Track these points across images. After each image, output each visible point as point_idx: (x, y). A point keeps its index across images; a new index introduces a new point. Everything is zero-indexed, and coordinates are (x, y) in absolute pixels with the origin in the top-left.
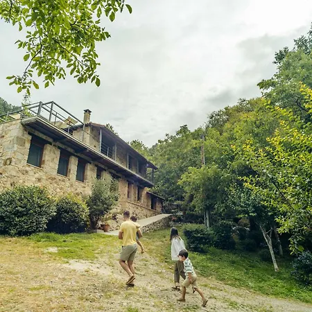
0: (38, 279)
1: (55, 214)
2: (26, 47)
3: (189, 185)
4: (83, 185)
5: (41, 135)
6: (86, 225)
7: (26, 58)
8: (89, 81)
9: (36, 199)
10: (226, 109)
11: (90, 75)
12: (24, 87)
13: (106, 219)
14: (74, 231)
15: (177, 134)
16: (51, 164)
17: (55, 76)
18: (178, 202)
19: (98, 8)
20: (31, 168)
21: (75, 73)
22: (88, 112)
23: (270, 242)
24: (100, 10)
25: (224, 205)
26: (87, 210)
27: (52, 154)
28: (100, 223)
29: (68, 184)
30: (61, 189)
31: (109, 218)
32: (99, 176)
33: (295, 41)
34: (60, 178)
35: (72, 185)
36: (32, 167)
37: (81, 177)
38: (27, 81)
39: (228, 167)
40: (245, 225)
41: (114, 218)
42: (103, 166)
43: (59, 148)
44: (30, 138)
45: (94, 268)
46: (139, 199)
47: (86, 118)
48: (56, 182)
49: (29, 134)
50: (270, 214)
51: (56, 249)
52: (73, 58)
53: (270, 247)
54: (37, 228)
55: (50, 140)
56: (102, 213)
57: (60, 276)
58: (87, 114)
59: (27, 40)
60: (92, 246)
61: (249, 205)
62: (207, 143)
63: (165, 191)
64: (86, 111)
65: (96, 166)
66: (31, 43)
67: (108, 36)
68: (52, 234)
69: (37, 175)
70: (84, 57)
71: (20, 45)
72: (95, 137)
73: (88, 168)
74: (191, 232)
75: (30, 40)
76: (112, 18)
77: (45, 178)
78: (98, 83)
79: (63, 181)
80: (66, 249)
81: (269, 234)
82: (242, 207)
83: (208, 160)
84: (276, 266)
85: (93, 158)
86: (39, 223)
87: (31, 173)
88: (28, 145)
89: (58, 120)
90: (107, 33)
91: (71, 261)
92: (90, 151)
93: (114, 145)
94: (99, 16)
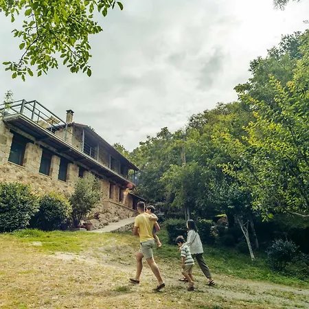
0: (26, 266)
1: (38, 210)
2: (22, 36)
3: (171, 182)
4: (65, 184)
5: (23, 134)
6: (68, 223)
7: (22, 46)
8: (81, 71)
9: (18, 195)
10: (205, 112)
11: (82, 66)
12: (19, 74)
13: (89, 219)
14: (56, 228)
15: (158, 136)
16: (33, 163)
17: (48, 65)
18: (159, 203)
19: (90, 4)
20: (13, 167)
21: (68, 63)
22: (70, 112)
23: (247, 233)
24: (92, 6)
25: (204, 200)
26: (70, 208)
27: (34, 153)
28: (82, 222)
29: (50, 183)
30: (43, 188)
31: (92, 218)
32: (81, 175)
33: (268, 51)
34: (42, 177)
35: (54, 185)
36: (14, 165)
37: (63, 176)
38: (22, 68)
39: (207, 163)
40: (224, 224)
41: (97, 217)
42: (85, 167)
43: (41, 147)
44: (12, 135)
45: (80, 259)
46: (121, 200)
47: (68, 118)
48: (37, 181)
49: (11, 131)
50: (246, 206)
51: (41, 243)
52: (66, 48)
53: (247, 239)
54: (20, 224)
55: (32, 138)
56: (85, 212)
57: (47, 263)
58: (70, 114)
59: (23, 30)
60: (77, 241)
61: (228, 199)
62: (188, 142)
63: (146, 192)
64: (68, 111)
65: (78, 166)
66: (27, 32)
67: (101, 30)
68: (36, 230)
69: (18, 174)
70: (77, 48)
71: (16, 35)
72: (78, 138)
73: (71, 168)
74: (173, 226)
75: (26, 30)
76: (105, 13)
77: (26, 176)
78: (89, 73)
79: (45, 180)
80: (51, 243)
81: (245, 226)
82: (221, 200)
83: (188, 159)
84: (252, 256)
85: (76, 158)
86: (22, 219)
87: (12, 171)
88: (9, 143)
89: (40, 119)
90: (99, 27)
91: (57, 253)
92: (73, 151)
93: (96, 146)
94: (91, 11)
